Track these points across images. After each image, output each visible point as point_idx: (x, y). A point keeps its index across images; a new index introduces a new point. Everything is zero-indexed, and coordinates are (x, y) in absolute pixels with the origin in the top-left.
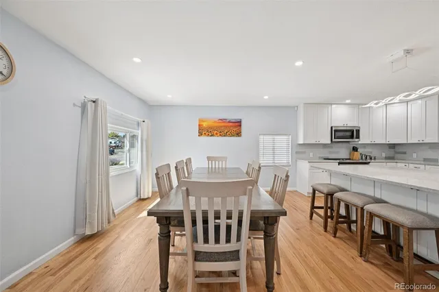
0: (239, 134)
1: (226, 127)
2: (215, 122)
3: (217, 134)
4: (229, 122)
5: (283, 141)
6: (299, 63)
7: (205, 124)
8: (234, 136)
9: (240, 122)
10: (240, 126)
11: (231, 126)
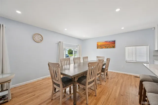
0: (114, 47)
1: (108, 44)
2: (103, 43)
3: (104, 47)
4: (109, 42)
5: (144, 49)
6: (118, 10)
7: (99, 44)
8: (111, 48)
9: (115, 41)
10: (115, 43)
11: (110, 44)
